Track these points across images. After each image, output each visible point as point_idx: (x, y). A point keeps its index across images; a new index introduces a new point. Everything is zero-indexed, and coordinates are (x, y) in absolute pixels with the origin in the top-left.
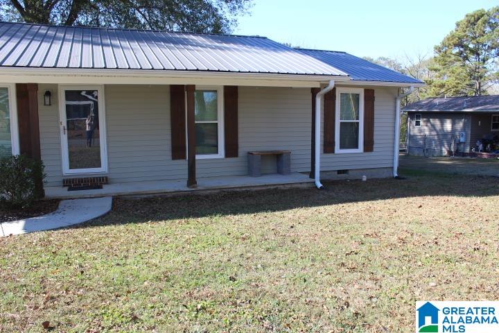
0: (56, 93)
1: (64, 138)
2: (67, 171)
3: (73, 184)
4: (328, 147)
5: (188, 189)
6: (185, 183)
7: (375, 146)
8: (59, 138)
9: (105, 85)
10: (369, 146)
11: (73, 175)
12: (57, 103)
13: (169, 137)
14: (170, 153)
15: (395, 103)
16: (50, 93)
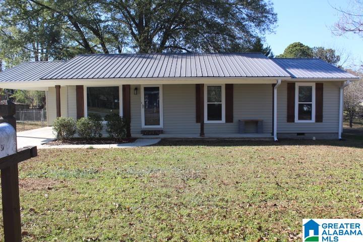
0: (140, 88)
1: (143, 110)
2: (144, 126)
3: (145, 133)
4: (291, 118)
5: (200, 137)
6: (199, 135)
7: (324, 119)
8: (140, 110)
9: (163, 85)
10: (319, 118)
11: (146, 128)
12: (140, 93)
13: (195, 111)
14: (195, 119)
15: (340, 91)
16: (137, 88)
